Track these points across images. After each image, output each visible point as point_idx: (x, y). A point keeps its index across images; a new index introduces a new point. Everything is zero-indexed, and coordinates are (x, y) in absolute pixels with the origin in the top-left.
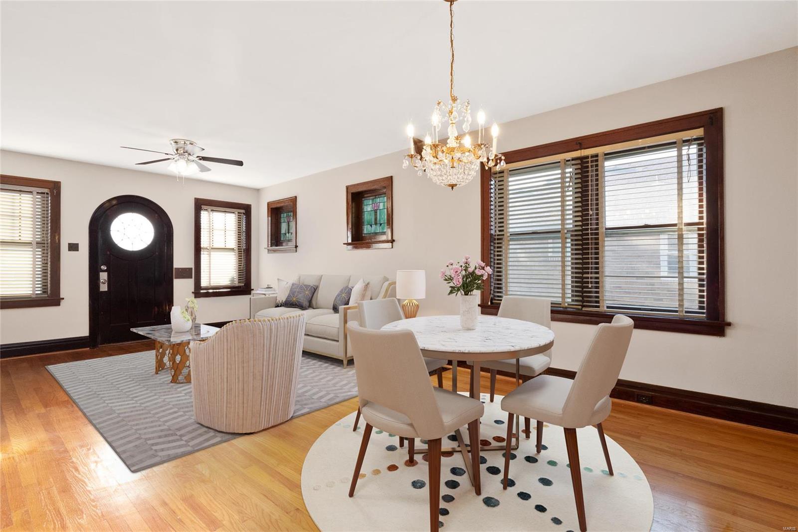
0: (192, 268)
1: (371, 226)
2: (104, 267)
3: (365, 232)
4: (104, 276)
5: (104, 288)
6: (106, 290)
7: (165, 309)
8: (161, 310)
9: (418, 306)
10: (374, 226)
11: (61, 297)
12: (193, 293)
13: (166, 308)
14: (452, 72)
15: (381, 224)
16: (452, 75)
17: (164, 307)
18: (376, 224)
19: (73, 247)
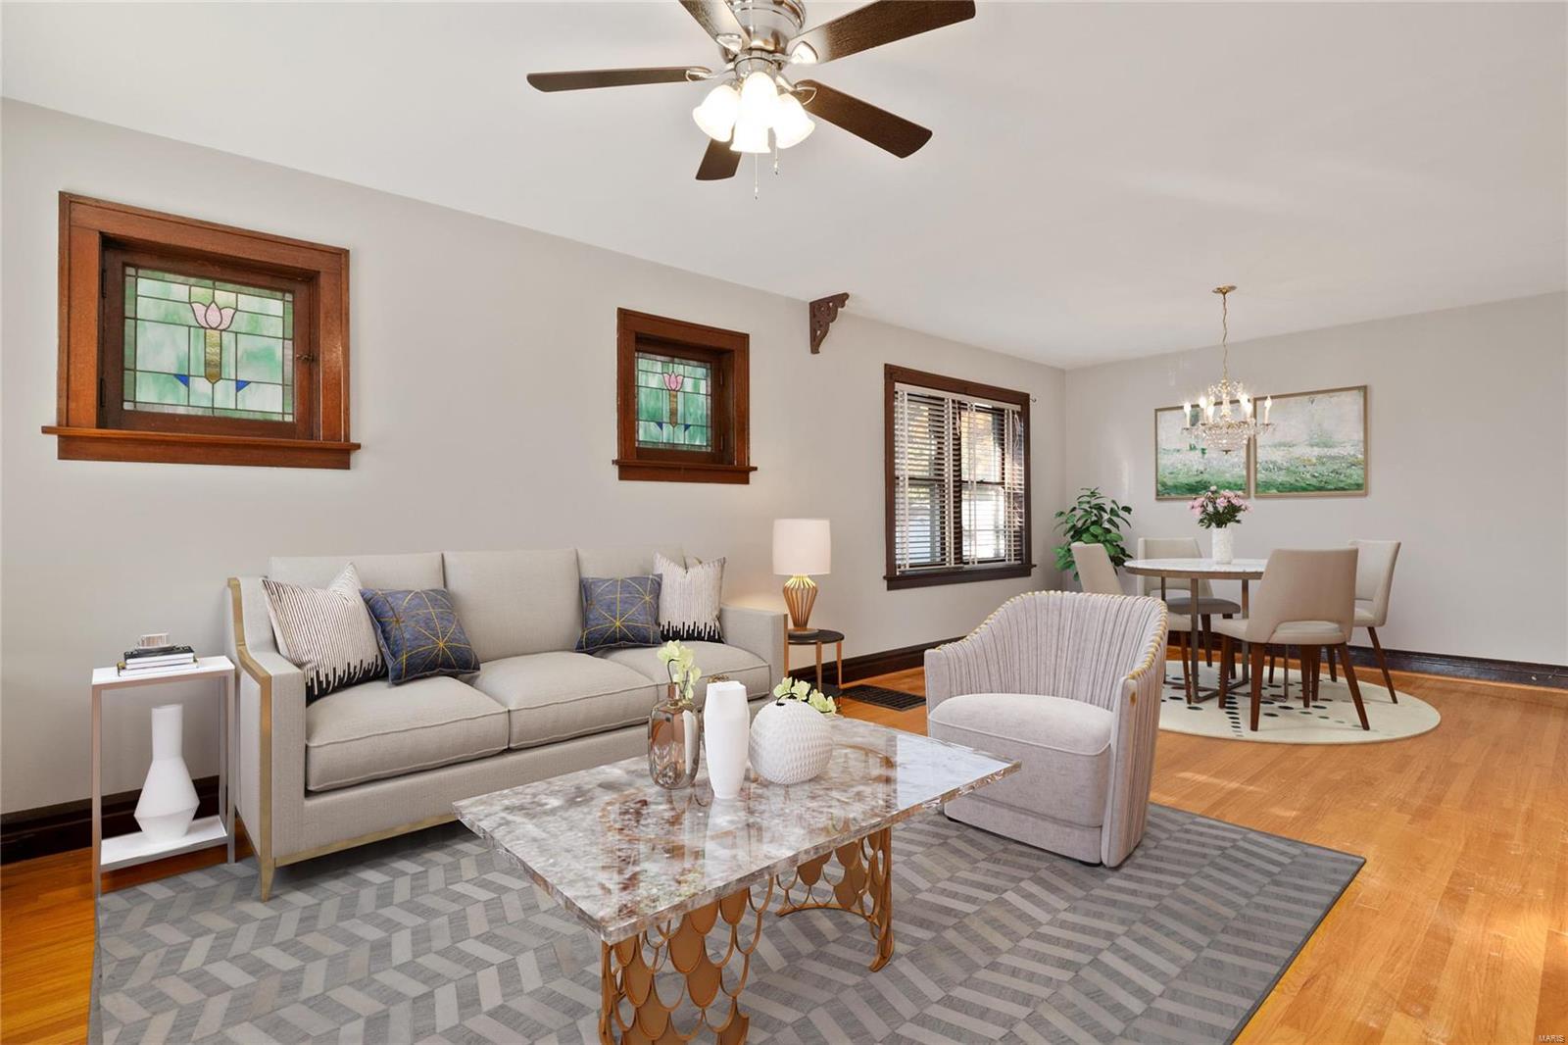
1: (660, 425)
3: (641, 439)
9: (815, 590)
10: (667, 429)
15: (687, 427)
18: (674, 423)
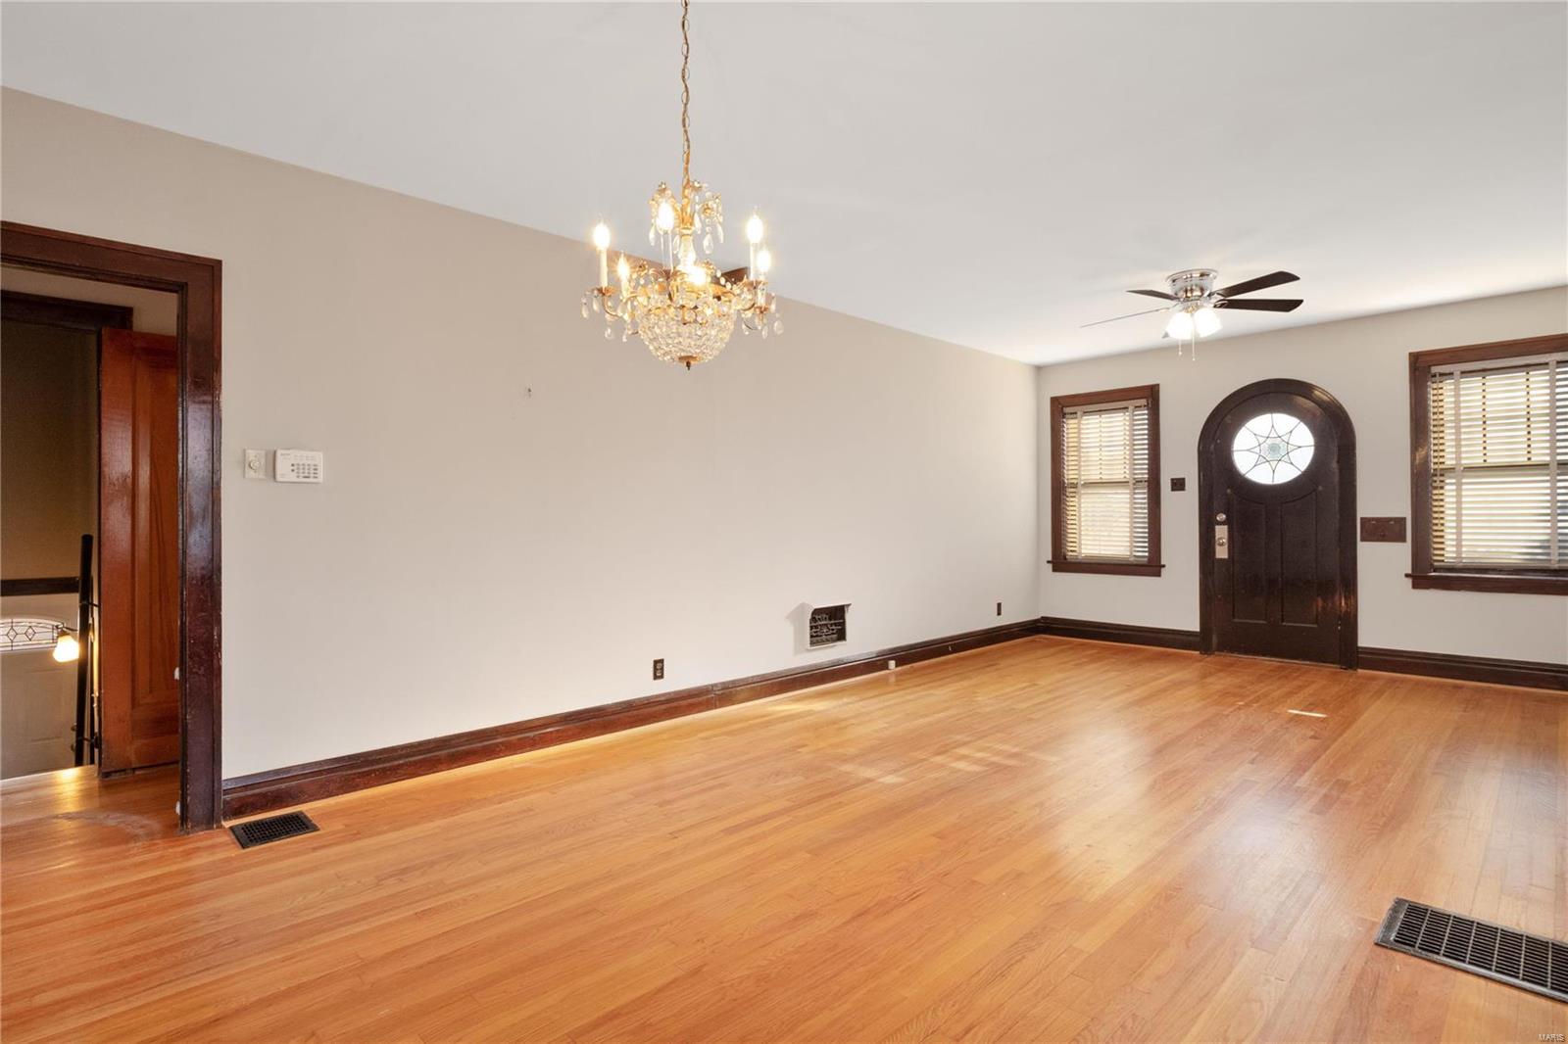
0: (1404, 519)
2: (1221, 517)
4: (1221, 532)
5: (1222, 553)
6: (1226, 556)
7: (1338, 603)
8: (1330, 605)
11: (1162, 563)
12: (1407, 576)
13: (1341, 603)
14: (684, 120)
16: (684, 126)
17: (1337, 598)
19: (1178, 485)
